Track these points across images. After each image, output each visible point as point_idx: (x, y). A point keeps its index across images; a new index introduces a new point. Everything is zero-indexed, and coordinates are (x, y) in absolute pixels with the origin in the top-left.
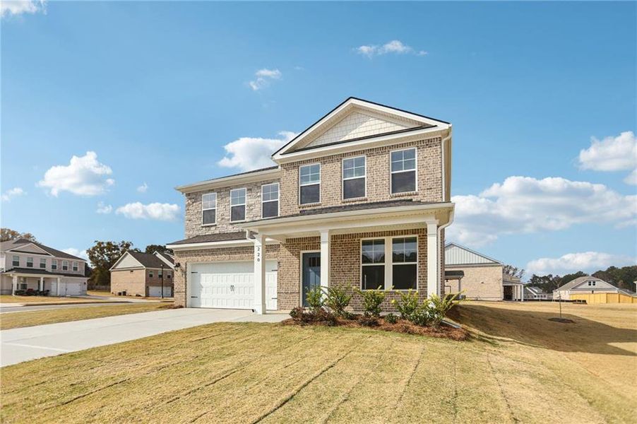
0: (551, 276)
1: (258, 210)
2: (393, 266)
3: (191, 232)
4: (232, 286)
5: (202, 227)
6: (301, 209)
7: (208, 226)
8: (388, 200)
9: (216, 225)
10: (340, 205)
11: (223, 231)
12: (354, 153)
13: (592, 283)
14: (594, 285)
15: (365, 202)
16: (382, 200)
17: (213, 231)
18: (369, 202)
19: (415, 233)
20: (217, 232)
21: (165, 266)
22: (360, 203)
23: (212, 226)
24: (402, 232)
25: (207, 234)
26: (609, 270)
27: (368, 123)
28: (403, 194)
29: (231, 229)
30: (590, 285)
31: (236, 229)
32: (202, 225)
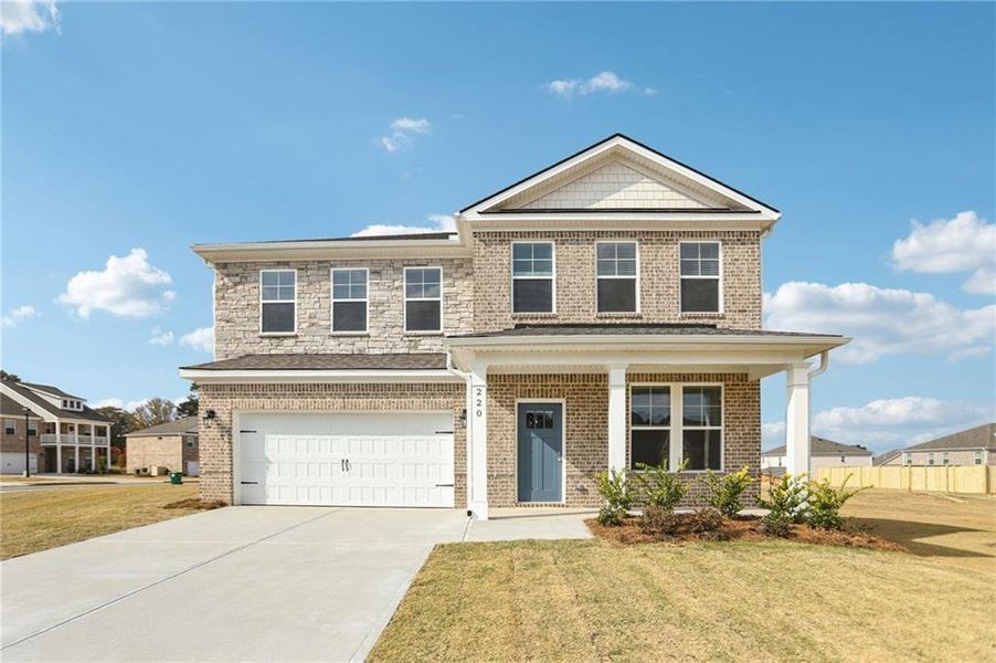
1: (398, 313)
2: (684, 431)
3: (232, 347)
4: (345, 463)
5: (262, 337)
6: (517, 322)
7: (278, 338)
8: (677, 322)
9: (296, 336)
10: (593, 322)
11: (313, 349)
12: (619, 234)
15: (639, 321)
16: (666, 321)
17: (288, 346)
18: (645, 321)
19: (721, 381)
20: (299, 350)
22: (630, 321)
23: (285, 337)
24: (701, 377)
25: (273, 352)
27: (639, 186)
28: (703, 317)
29: (332, 347)
31: (345, 347)
32: (261, 333)
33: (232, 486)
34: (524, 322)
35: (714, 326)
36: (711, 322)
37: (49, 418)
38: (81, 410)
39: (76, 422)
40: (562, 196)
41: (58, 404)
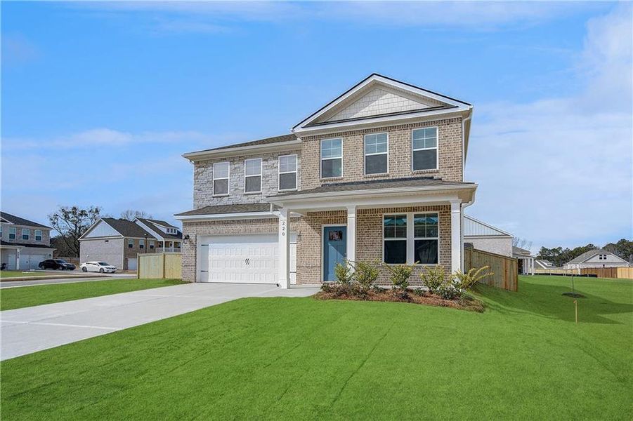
0: (560, 248)
1: (275, 181)
2: (415, 241)
3: (201, 203)
4: (247, 260)
5: (214, 197)
6: (323, 183)
7: (220, 197)
8: (410, 176)
9: (229, 196)
10: (362, 180)
11: (236, 202)
12: (377, 130)
13: (603, 257)
14: (605, 258)
15: (388, 178)
16: (403, 177)
17: (225, 201)
18: (391, 178)
19: (437, 210)
20: (230, 203)
21: (148, 235)
22: (382, 178)
23: (224, 197)
24: (424, 209)
25: (218, 204)
26: (619, 243)
28: (426, 172)
29: (245, 200)
30: (601, 258)
31: (251, 200)
32: (213, 195)
33: (195, 273)
34: (327, 183)
35: (432, 178)
36: (431, 175)
37: (160, 239)
38: (176, 234)
39: (173, 241)
40: (347, 112)
41: (164, 230)
